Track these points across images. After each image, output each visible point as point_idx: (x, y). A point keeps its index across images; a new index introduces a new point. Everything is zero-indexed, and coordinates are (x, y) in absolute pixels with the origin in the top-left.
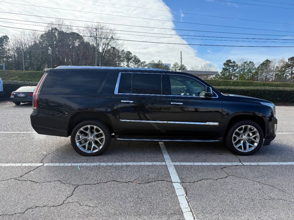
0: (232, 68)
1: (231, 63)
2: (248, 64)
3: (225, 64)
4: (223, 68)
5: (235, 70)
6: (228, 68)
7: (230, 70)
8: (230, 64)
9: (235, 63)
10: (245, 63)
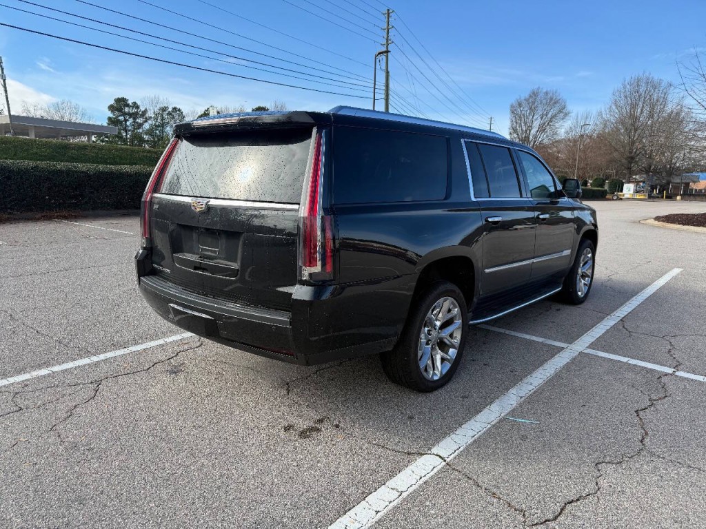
0: (131, 120)
1: (128, 105)
2: (171, 114)
3: (111, 108)
4: (110, 119)
5: (140, 125)
6: (121, 118)
7: (128, 123)
8: (126, 110)
9: (138, 107)
10: (164, 109)
